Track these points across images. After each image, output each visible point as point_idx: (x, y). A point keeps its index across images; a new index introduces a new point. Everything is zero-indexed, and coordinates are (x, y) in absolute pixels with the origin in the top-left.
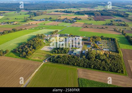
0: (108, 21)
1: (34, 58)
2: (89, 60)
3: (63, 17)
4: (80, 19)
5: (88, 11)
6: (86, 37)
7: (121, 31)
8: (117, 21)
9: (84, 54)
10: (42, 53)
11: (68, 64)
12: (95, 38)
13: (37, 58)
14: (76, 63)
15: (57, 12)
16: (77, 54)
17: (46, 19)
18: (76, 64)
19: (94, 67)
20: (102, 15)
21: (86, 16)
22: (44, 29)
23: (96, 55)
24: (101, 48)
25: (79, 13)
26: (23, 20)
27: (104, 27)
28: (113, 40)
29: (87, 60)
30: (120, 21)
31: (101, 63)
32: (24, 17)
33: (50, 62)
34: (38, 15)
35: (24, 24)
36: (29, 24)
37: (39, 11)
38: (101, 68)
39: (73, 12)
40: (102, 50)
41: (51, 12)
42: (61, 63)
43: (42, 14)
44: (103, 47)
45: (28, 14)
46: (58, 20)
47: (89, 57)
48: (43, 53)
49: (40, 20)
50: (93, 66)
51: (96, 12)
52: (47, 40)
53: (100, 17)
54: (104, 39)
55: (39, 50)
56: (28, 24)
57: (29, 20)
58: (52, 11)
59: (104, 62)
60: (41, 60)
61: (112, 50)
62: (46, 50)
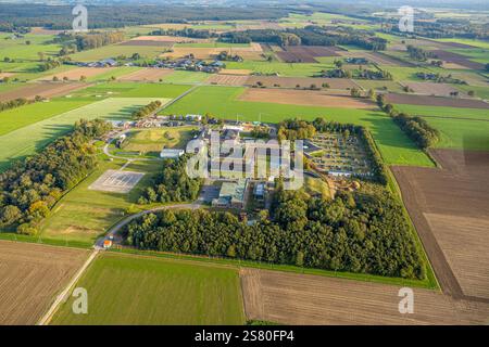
0: (327, 63)
1: (58, 229)
2: (285, 229)
3: (178, 53)
4: (236, 59)
5: (262, 31)
6: (262, 125)
8: (353, 61)
9: (261, 197)
10: (90, 204)
11: (200, 250)
12: (296, 129)
13: (70, 230)
14: (232, 248)
15: (159, 33)
16: (233, 200)
17: (121, 61)
18: (231, 251)
19: (306, 260)
20: (305, 42)
21: (256, 47)
22: (110, 96)
23: (308, 202)
24: (322, 166)
25: (230, 38)
26: (34, 65)
27: (318, 82)
28: (358, 131)
29: (277, 227)
30: (364, 61)
31: (334, 239)
32: (39, 54)
33: (125, 244)
34: (92, 47)
35: (36, 79)
36: (55, 79)
37: (96, 30)
38: (336, 262)
39: (213, 35)
40: (326, 173)
41: (138, 35)
42: (169, 249)
43: (104, 43)
44: (328, 162)
45: (55, 41)
46: (163, 64)
47: (282, 214)
48: (95, 205)
49: (99, 65)
50: (301, 255)
51: (287, 35)
52: (116, 143)
53: (300, 49)
54: (324, 130)
55: (80, 190)
56: (50, 78)
57: (55, 64)
58: (143, 32)
59: (342, 235)
60: (86, 240)
61: (360, 173)
62: (111, 190)
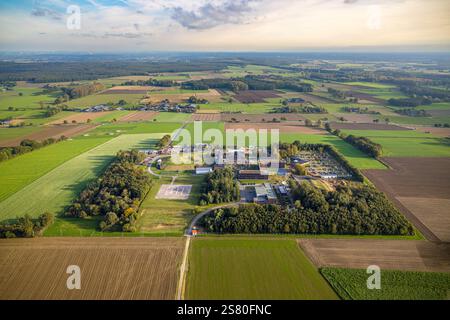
0: (274, 102)
1: (150, 226)
3: (155, 99)
4: (203, 102)
5: (214, 80)
7: (322, 126)
8: (293, 100)
9: (286, 194)
10: (166, 208)
11: (265, 230)
13: (160, 227)
16: (269, 197)
18: (287, 229)
21: (214, 93)
24: (314, 173)
25: (191, 86)
27: (277, 117)
29: (311, 211)
33: (209, 231)
39: (176, 84)
40: (319, 177)
42: (243, 231)
44: (316, 170)
48: (170, 209)
50: (335, 226)
53: (248, 93)
55: (150, 199)
60: (177, 231)
62: (171, 198)
